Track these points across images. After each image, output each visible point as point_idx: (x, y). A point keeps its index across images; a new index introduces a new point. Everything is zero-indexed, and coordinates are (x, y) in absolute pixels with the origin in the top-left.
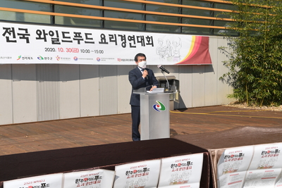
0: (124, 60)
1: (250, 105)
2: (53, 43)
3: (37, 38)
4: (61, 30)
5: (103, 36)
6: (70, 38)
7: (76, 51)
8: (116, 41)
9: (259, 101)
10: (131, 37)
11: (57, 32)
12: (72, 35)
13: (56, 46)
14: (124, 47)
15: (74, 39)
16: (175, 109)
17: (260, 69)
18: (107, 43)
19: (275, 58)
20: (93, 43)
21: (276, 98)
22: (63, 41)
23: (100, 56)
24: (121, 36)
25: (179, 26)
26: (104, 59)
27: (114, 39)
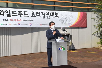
0: (43, 25)
2: (8, 16)
4: (11, 10)
5: (33, 13)
6: (16, 14)
7: (20, 20)
8: (40, 15)
10: (47, 13)
11: (9, 11)
12: (17, 13)
13: (9, 18)
14: (44, 18)
15: (18, 15)
16: (70, 50)
18: (35, 16)
20: (28, 16)
22: (13, 15)
23: (32, 23)
24: (42, 13)
25: (71, 8)
26: (33, 24)
27: (39, 14)
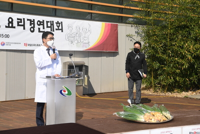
0: (30, 45)
1: (156, 91)
5: (10, 20)
8: (24, 25)
9: (163, 87)
10: (40, 22)
14: (33, 31)
16: (84, 95)
17: (165, 57)
18: (14, 27)
19: (178, 47)
21: (179, 84)
24: (30, 20)
26: (9, 44)
27: (22, 24)
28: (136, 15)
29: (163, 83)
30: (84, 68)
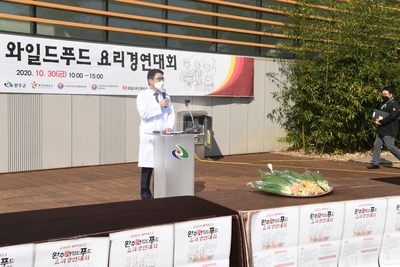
0: (131, 89)
1: (307, 152)
2: (30, 63)
3: (7, 56)
4: (44, 42)
5: (104, 54)
6: (55, 55)
7: (63, 74)
8: (122, 61)
9: (319, 147)
10: (145, 56)
11: (38, 46)
12: (60, 52)
13: (33, 68)
14: (134, 70)
15: (62, 58)
16: (206, 157)
17: (321, 104)
18: (110, 64)
19: (340, 89)
20: (89, 63)
21: (341, 143)
22: (45, 60)
23: (97, 82)
24: (131, 54)
25: (213, 43)
26: (103, 87)
27: (120, 59)
28: (280, 45)
29: (318, 141)
30: (206, 120)
